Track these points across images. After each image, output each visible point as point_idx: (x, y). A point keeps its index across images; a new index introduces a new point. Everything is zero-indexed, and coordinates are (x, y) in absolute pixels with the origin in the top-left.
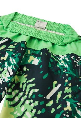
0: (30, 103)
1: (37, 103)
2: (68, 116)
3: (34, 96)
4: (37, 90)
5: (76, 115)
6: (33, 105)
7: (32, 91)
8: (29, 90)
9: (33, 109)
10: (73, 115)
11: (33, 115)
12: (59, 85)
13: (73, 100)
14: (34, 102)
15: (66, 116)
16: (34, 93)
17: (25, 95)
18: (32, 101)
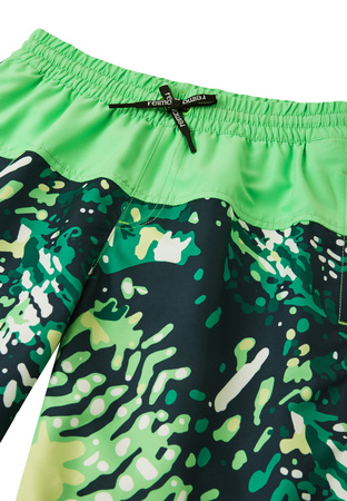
0: (156, 425)
1: (182, 423)
2: (297, 474)
3: (172, 398)
4: (182, 373)
5: (334, 471)
6: (165, 431)
7: (164, 377)
8: (152, 373)
9: (165, 445)
10: (317, 470)
11: (168, 469)
12: (264, 354)
13: (317, 410)
14: (171, 420)
15: (289, 476)
16: (171, 384)
17: (136, 395)
18: (162, 415)
